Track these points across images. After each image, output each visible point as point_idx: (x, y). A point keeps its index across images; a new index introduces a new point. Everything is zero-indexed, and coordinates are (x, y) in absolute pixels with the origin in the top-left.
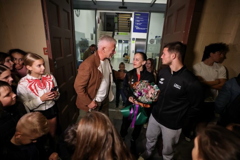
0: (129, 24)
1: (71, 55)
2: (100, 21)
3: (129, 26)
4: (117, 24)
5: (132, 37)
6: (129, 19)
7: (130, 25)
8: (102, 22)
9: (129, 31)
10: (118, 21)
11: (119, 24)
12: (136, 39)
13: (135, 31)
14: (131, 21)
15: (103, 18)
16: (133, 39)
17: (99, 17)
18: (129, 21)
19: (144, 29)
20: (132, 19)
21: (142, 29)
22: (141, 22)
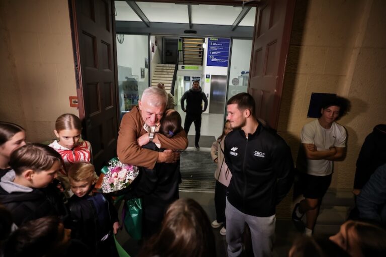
0: (200, 52)
1: (111, 107)
2: (156, 48)
3: (200, 56)
4: (182, 52)
5: (206, 73)
6: (200, 45)
7: (202, 54)
8: (158, 49)
9: (201, 63)
10: (184, 48)
11: (185, 53)
12: (212, 76)
13: (210, 63)
14: (203, 49)
15: (160, 43)
16: (208, 76)
17: (154, 43)
18: (200, 49)
19: (225, 61)
20: (205, 46)
21: (220, 60)
22: (218, 50)
